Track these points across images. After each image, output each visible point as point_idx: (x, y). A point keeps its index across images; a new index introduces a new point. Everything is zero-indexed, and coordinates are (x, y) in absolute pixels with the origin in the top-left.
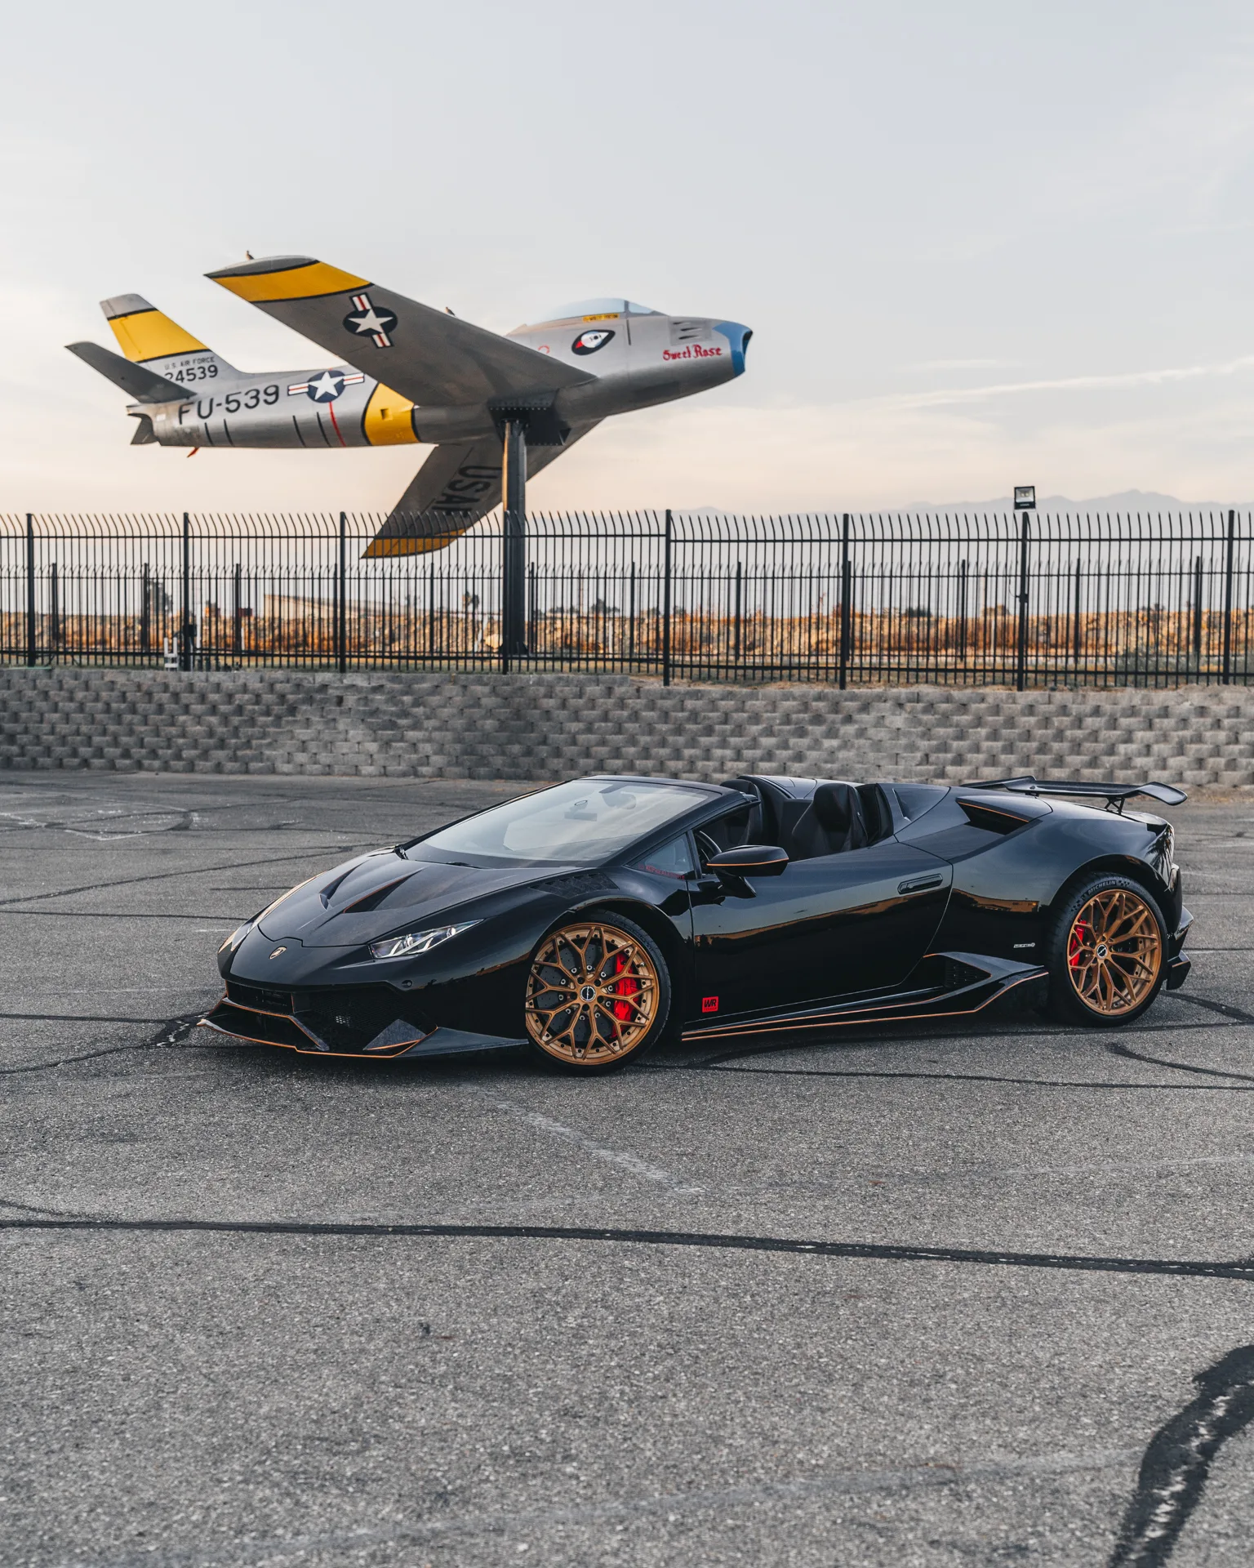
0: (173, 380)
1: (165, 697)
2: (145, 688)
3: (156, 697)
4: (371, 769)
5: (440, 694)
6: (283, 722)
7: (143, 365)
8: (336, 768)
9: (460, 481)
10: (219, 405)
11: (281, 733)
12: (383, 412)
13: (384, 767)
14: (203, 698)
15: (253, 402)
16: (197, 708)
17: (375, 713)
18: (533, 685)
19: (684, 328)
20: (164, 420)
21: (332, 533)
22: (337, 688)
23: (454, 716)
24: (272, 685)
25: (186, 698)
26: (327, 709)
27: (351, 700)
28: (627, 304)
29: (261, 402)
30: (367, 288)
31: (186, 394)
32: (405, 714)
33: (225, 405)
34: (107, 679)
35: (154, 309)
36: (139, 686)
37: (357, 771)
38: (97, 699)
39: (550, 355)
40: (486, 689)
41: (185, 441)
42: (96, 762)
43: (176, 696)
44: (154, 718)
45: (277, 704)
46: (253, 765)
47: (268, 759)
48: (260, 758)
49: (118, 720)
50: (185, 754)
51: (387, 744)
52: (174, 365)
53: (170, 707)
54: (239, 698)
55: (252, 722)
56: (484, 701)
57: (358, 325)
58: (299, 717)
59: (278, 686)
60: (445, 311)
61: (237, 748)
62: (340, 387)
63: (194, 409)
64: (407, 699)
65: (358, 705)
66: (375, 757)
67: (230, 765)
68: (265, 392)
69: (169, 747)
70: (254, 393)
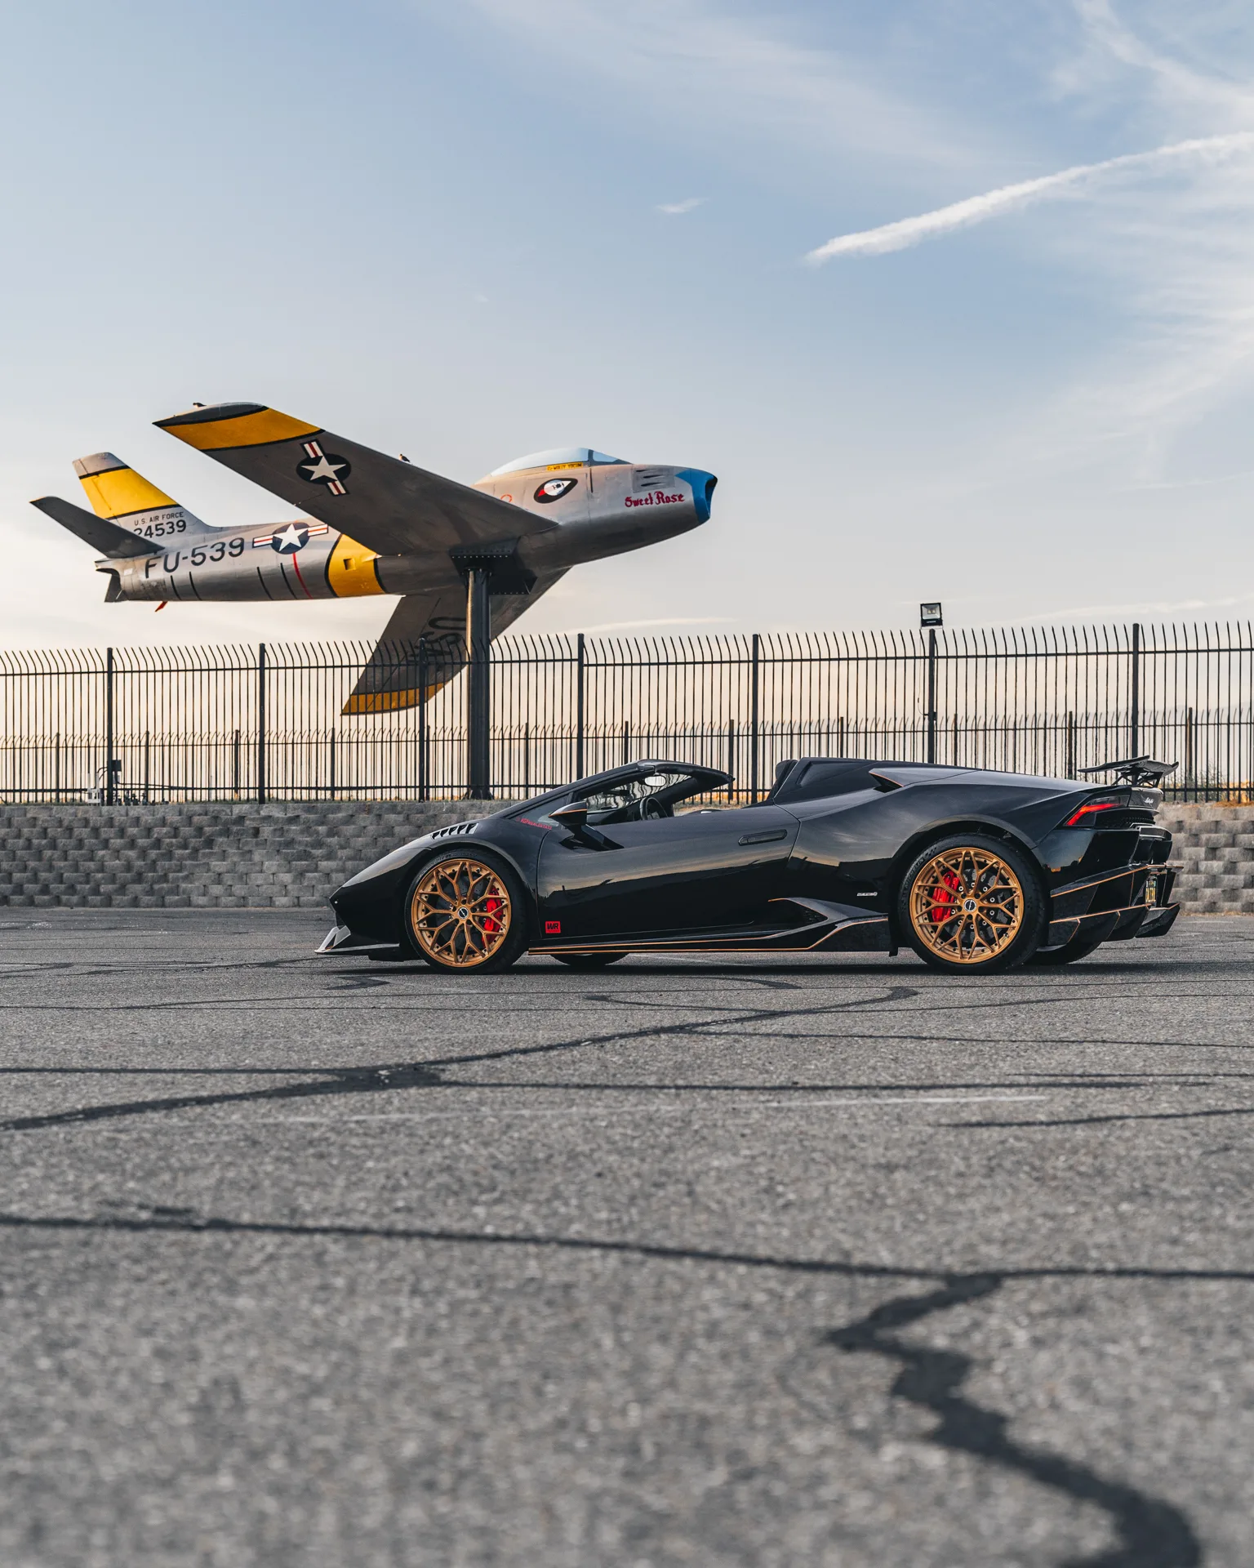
0: (142, 535)
1: (85, 832)
2: (66, 823)
3: (76, 832)
4: (283, 900)
5: (354, 823)
6: (200, 855)
7: (113, 521)
8: (250, 900)
9: (432, 633)
10: (185, 558)
11: (197, 866)
12: (346, 562)
13: (298, 898)
14: (122, 833)
15: (219, 554)
16: (117, 842)
17: (290, 843)
18: (446, 812)
19: (647, 477)
20: (132, 574)
21: (252, 665)
22: (254, 819)
23: (367, 845)
24: (190, 818)
25: (105, 833)
26: (243, 841)
27: (267, 831)
28: (591, 453)
29: (227, 554)
30: (319, 435)
31: (154, 549)
32: (319, 844)
33: (191, 559)
34: (29, 815)
35: (126, 467)
36: (60, 822)
37: (271, 901)
38: (19, 836)
39: (513, 503)
40: (401, 818)
41: (151, 594)
42: (16, 898)
43: (96, 831)
44: (73, 853)
45: (195, 837)
46: (169, 899)
47: (184, 892)
48: (175, 891)
49: (39, 855)
50: (102, 889)
51: (301, 874)
52: (144, 522)
53: (89, 842)
54: (157, 832)
55: (169, 855)
56: (397, 829)
57: (312, 473)
58: (216, 849)
59: (196, 819)
60: (400, 458)
61: (154, 882)
62: (304, 539)
63: (161, 563)
64: (322, 829)
65: (274, 836)
66: (289, 887)
67: (146, 899)
68: (231, 545)
69: (87, 882)
70: (220, 546)
